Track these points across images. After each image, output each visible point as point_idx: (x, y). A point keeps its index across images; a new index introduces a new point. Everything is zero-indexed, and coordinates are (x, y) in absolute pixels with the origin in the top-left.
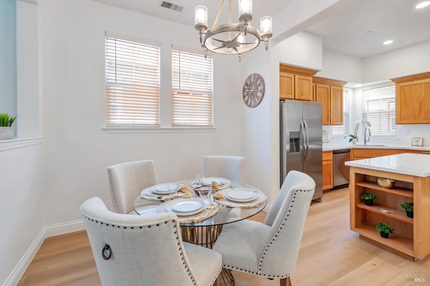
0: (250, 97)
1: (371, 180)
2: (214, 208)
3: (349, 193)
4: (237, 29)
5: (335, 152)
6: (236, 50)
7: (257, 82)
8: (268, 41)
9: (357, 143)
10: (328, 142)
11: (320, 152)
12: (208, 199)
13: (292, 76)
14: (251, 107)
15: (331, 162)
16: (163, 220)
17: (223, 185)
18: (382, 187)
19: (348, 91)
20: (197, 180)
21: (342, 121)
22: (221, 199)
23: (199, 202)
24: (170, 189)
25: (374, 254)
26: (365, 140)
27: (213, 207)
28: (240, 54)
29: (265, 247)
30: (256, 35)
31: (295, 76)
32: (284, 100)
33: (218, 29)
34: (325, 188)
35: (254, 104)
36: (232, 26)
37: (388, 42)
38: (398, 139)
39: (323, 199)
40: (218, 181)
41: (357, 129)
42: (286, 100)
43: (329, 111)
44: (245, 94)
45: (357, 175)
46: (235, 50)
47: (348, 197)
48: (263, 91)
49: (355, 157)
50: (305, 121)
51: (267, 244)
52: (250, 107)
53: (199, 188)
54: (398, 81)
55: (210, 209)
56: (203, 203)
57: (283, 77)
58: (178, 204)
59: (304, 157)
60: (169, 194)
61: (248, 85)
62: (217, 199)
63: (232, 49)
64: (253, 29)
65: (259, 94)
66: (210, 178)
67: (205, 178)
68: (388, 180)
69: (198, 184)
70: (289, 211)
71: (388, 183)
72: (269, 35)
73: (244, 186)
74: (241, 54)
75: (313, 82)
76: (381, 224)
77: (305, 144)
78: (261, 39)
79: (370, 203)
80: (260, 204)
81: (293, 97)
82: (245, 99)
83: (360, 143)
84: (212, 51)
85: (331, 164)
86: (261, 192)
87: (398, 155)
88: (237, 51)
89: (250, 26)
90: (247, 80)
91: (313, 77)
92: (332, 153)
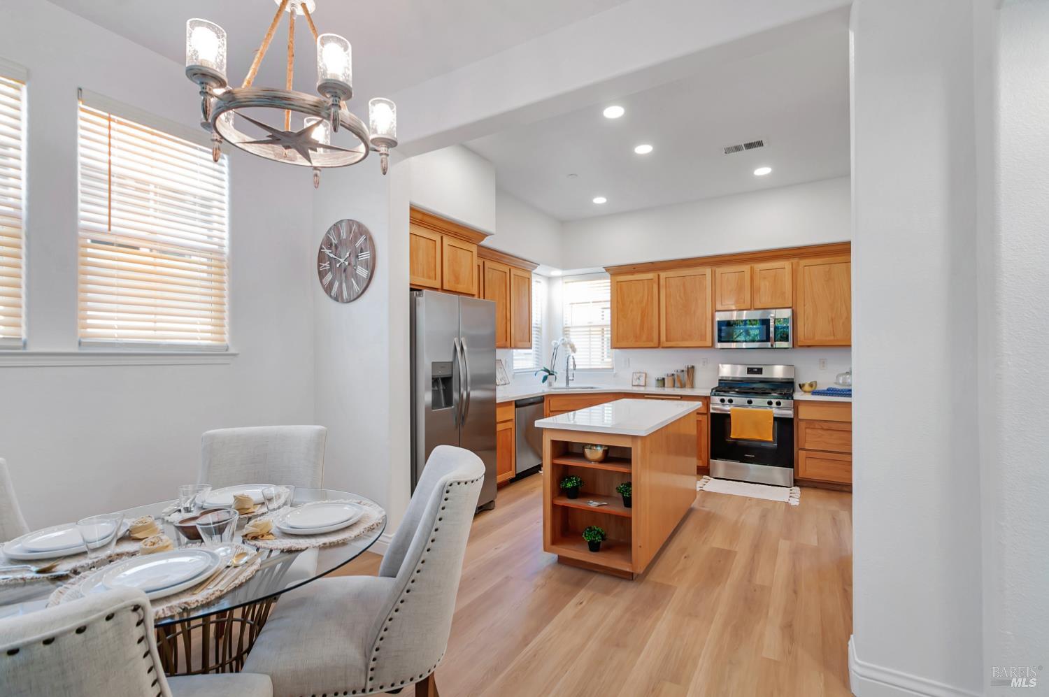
0: (338, 275)
1: (576, 450)
2: (246, 562)
3: (541, 482)
4: (313, 111)
5: (518, 404)
6: (308, 158)
7: (356, 242)
8: (387, 155)
9: (556, 385)
10: (505, 384)
11: (490, 405)
12: (229, 542)
13: (437, 237)
14: (340, 299)
15: (511, 425)
16: (100, 611)
17: (270, 500)
18: (590, 461)
19: (540, 282)
20: (183, 499)
21: (530, 340)
22: (265, 537)
23: (199, 554)
24: (89, 538)
25: (579, 584)
26: (567, 377)
27: (245, 559)
28: (315, 168)
29: (384, 621)
30: (361, 136)
31: (442, 238)
32: (420, 290)
33: (259, 97)
34: (501, 478)
35: (349, 294)
36: (300, 99)
37: (600, 200)
38: (615, 375)
39: (498, 502)
40: (255, 493)
41: (554, 356)
42: (425, 291)
43: (508, 320)
44: (325, 266)
45: (554, 443)
46: (304, 157)
47: (540, 491)
48: (370, 264)
49: (551, 411)
50: (463, 339)
51: (389, 614)
52: (337, 301)
53: (195, 518)
54: (616, 272)
55: (235, 567)
56: (214, 556)
57: (418, 237)
58: (128, 572)
59: (461, 418)
60: (85, 553)
61: (331, 245)
62: (255, 538)
63: (295, 151)
64: (353, 120)
65: (362, 272)
66: (227, 488)
67: (212, 490)
68: (599, 448)
69: (187, 510)
70: (436, 530)
71: (599, 453)
72: (391, 143)
73: (324, 497)
74: (320, 170)
75: (480, 256)
76: (590, 528)
77: (464, 389)
78: (371, 145)
79: (574, 493)
80: (371, 529)
81: (439, 286)
82: (323, 280)
83: (559, 386)
84: (237, 145)
85: (511, 429)
86: (370, 502)
87: (615, 402)
88: (310, 161)
89: (345, 112)
90: (328, 232)
91: (478, 246)
92: (514, 407)
